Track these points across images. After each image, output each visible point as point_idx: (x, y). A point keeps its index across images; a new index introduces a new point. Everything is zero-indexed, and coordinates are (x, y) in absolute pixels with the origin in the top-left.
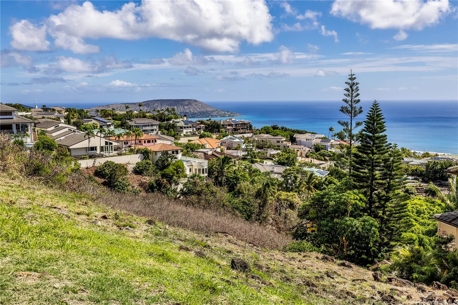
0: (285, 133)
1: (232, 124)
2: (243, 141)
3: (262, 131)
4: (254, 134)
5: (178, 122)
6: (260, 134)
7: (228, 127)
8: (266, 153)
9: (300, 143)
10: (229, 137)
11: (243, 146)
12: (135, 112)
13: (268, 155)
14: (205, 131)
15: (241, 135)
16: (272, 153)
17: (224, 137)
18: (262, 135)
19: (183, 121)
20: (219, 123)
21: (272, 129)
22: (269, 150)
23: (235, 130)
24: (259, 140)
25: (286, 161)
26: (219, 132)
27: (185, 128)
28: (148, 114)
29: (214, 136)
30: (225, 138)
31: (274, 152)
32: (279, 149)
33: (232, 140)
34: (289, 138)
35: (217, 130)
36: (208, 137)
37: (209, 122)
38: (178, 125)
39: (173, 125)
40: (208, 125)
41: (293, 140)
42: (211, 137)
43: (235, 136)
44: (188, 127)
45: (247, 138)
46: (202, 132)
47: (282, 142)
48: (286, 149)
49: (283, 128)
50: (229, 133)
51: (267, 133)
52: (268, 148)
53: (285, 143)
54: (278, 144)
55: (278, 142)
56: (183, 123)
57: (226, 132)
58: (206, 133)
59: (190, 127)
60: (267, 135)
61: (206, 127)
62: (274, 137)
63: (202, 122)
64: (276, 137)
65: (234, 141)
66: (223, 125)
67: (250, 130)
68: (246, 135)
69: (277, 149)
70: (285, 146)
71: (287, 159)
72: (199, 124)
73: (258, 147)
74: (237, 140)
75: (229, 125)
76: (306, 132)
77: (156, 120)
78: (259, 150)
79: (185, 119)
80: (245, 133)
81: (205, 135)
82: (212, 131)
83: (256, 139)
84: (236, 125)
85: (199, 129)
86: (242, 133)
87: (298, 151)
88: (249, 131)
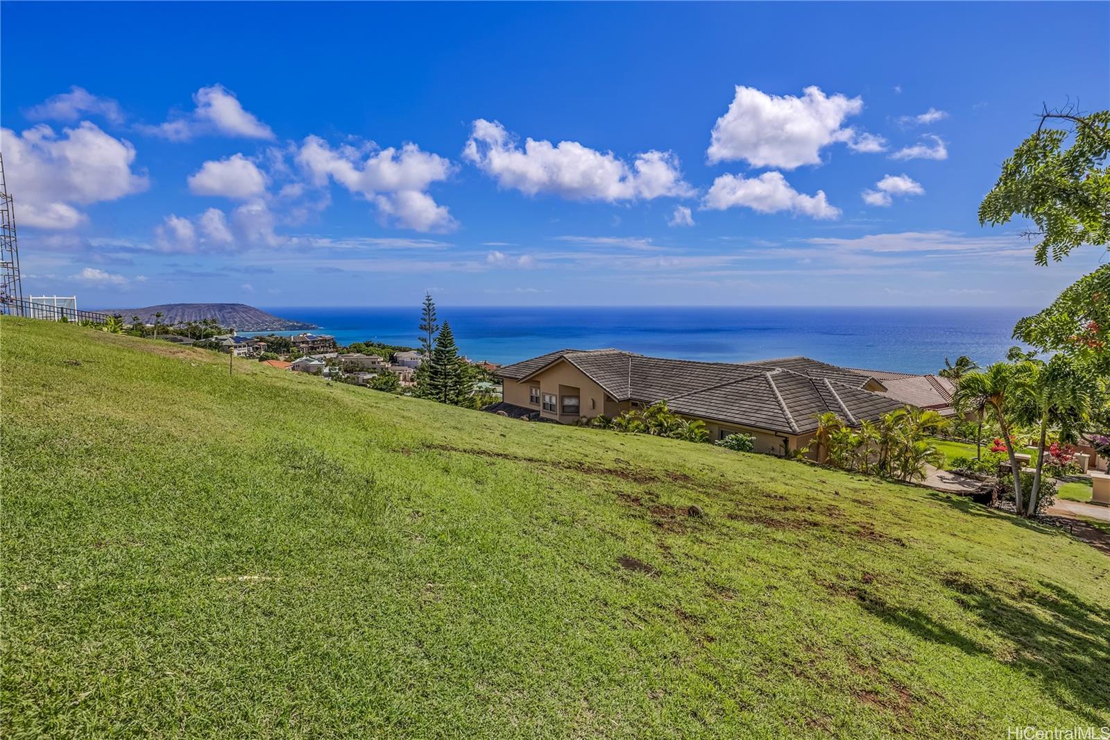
0: (383, 351)
1: (308, 342)
2: (324, 363)
3: (352, 349)
4: (340, 354)
5: (225, 340)
6: (348, 353)
7: (302, 345)
8: (358, 378)
9: (403, 363)
10: (304, 358)
11: (326, 370)
12: (148, 325)
13: (360, 381)
14: (266, 351)
15: (322, 356)
16: (365, 377)
17: (296, 358)
18: (351, 354)
19: (232, 338)
20: (288, 339)
21: (364, 346)
22: (361, 373)
23: (312, 348)
24: (348, 361)
25: (384, 387)
26: (288, 351)
27: (236, 347)
28: (171, 328)
29: (282, 358)
30: (298, 360)
31: (369, 376)
32: (375, 372)
33: (308, 362)
34: (388, 358)
35: (285, 349)
36: (273, 359)
37: (272, 339)
38: (225, 343)
39: (217, 344)
40: (272, 343)
41: (393, 360)
42: (277, 359)
43: (313, 356)
44: (240, 347)
45: (330, 360)
46: (263, 352)
47: (378, 362)
48: (384, 372)
49: (379, 345)
50: (303, 352)
51: (358, 352)
52: (360, 371)
53: (382, 364)
54: (374, 366)
55: (374, 363)
56: (232, 341)
57: (299, 351)
58: (269, 354)
59: (244, 346)
60: (358, 355)
61: (268, 345)
62: (367, 357)
63: (262, 340)
64: (371, 357)
65: (312, 363)
66: (294, 343)
67: (333, 348)
68: (328, 356)
69: (372, 372)
70: (382, 369)
71: (385, 384)
72: (257, 342)
73: (346, 371)
74: (316, 362)
75: (303, 343)
76: (411, 350)
77: (188, 337)
78: (348, 374)
79: (235, 335)
80: (327, 352)
81: (268, 357)
82: (277, 351)
83: (343, 360)
84: (313, 342)
85: (257, 348)
86: (322, 353)
87: (401, 373)
88: (332, 350)
